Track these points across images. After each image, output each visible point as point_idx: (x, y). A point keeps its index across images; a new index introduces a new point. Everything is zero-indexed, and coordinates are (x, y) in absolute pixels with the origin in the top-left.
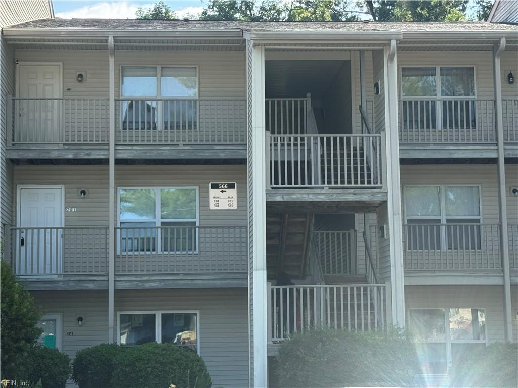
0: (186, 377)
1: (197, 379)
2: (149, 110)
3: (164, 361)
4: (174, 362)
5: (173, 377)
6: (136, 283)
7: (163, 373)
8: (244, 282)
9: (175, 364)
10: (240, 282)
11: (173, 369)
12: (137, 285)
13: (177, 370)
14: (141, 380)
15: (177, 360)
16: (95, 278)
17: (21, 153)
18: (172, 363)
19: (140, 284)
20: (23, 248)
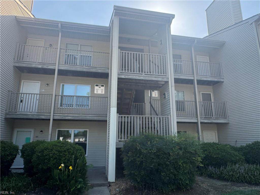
0: (72, 159)
1: (78, 160)
2: (75, 58)
3: (61, 150)
4: (66, 151)
5: (64, 159)
6: (62, 117)
7: (59, 157)
8: (106, 118)
9: (67, 152)
10: (104, 118)
11: (65, 155)
12: (62, 118)
13: (67, 155)
14: (46, 161)
15: (68, 149)
16: (45, 114)
17: (20, 64)
18: (65, 151)
19: (64, 117)
20: (21, 104)
